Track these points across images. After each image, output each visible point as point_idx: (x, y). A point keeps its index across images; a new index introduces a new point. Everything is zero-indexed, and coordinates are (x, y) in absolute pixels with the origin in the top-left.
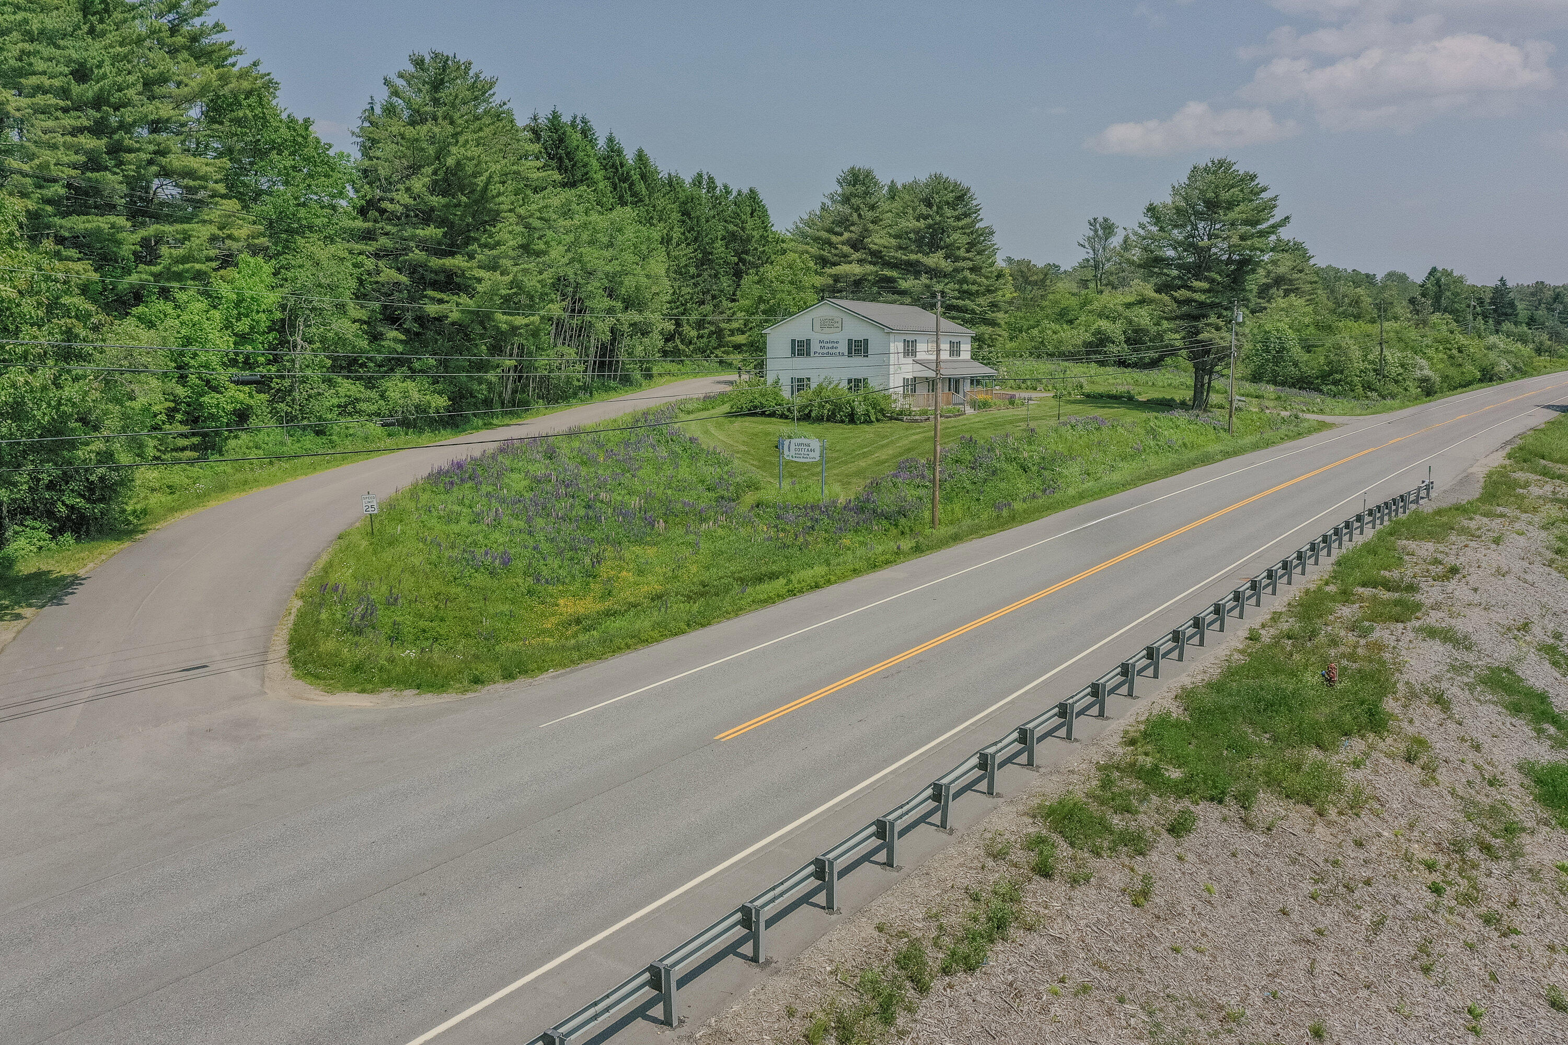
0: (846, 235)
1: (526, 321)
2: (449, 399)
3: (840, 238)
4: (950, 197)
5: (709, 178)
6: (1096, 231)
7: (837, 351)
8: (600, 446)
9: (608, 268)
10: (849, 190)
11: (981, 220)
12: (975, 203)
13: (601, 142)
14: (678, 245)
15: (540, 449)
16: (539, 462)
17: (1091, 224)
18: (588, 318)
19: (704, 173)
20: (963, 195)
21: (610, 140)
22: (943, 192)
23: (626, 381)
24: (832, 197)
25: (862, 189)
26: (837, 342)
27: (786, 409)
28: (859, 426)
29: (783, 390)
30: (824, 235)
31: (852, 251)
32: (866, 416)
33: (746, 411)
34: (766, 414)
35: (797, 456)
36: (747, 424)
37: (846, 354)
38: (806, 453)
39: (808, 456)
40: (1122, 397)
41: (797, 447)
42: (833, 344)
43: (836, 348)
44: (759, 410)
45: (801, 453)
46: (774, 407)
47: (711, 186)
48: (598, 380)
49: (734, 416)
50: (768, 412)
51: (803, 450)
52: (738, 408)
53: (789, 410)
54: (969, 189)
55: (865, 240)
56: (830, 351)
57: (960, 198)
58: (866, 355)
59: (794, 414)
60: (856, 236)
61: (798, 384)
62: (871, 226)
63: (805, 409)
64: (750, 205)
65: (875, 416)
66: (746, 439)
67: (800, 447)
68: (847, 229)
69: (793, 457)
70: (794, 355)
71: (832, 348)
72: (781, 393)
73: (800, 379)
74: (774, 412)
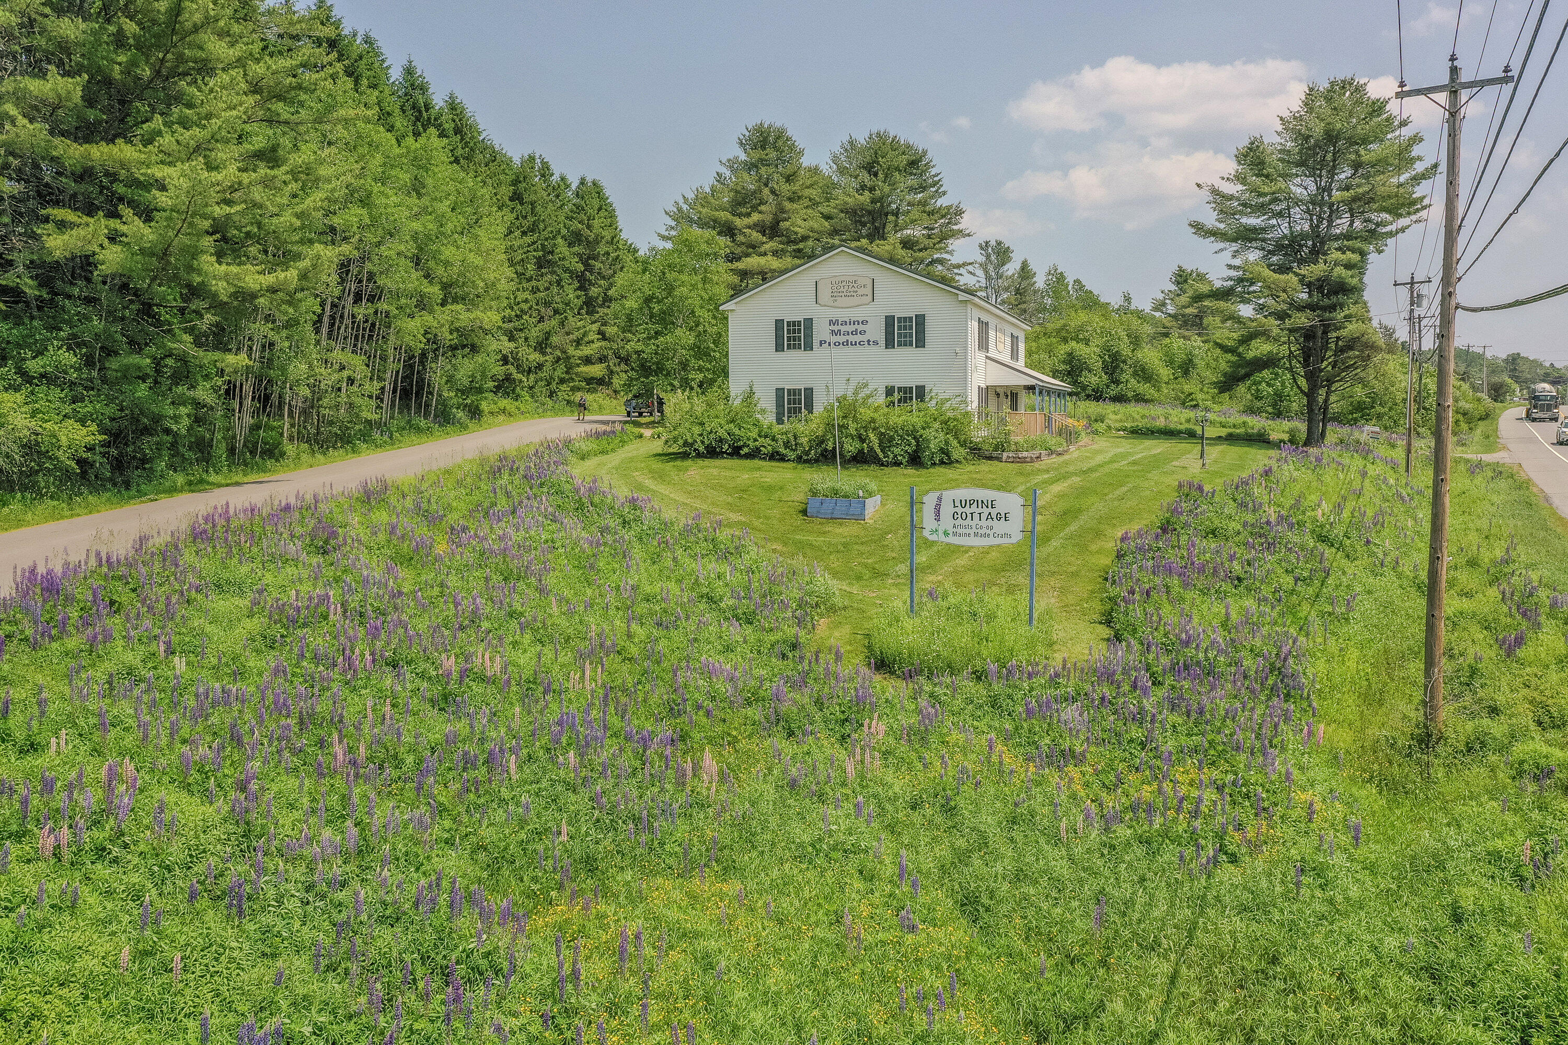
0: (755, 217)
1: (269, 279)
2: (103, 430)
3: (747, 221)
4: (903, 160)
5: (543, 162)
6: (988, 256)
7: (865, 338)
8: (432, 519)
9: (416, 225)
10: (757, 155)
11: (944, 193)
12: (933, 171)
13: (396, 74)
15: (299, 530)
16: (296, 560)
17: (982, 248)
18: (383, 306)
19: (537, 155)
20: (920, 160)
21: (409, 71)
22: (891, 154)
23: (444, 418)
24: (732, 164)
25: (773, 155)
26: (864, 322)
27: (780, 442)
28: (932, 470)
29: (763, 411)
30: (724, 216)
31: (764, 239)
32: (944, 451)
33: (702, 449)
34: (742, 452)
35: (959, 531)
36: (715, 472)
37: (882, 342)
38: (984, 523)
39: (988, 532)
40: (1180, 432)
41: (959, 510)
42: (856, 326)
43: (863, 333)
44: (726, 446)
45: (971, 523)
46: (755, 440)
47: (545, 172)
48: (400, 413)
49: (676, 459)
50: (746, 450)
51: (976, 516)
52: (686, 443)
53: (787, 445)
54: (925, 153)
55: (781, 224)
56: (851, 338)
57: (913, 163)
58: (921, 343)
59: (799, 452)
60: (768, 218)
61: (789, 400)
62: (788, 205)
63: (822, 442)
64: (596, 203)
65: (958, 452)
66: (730, 499)
67: (968, 510)
68: (755, 208)
69: (946, 534)
70: (779, 348)
71: (855, 333)
72: (759, 416)
73: (793, 392)
74: (758, 450)
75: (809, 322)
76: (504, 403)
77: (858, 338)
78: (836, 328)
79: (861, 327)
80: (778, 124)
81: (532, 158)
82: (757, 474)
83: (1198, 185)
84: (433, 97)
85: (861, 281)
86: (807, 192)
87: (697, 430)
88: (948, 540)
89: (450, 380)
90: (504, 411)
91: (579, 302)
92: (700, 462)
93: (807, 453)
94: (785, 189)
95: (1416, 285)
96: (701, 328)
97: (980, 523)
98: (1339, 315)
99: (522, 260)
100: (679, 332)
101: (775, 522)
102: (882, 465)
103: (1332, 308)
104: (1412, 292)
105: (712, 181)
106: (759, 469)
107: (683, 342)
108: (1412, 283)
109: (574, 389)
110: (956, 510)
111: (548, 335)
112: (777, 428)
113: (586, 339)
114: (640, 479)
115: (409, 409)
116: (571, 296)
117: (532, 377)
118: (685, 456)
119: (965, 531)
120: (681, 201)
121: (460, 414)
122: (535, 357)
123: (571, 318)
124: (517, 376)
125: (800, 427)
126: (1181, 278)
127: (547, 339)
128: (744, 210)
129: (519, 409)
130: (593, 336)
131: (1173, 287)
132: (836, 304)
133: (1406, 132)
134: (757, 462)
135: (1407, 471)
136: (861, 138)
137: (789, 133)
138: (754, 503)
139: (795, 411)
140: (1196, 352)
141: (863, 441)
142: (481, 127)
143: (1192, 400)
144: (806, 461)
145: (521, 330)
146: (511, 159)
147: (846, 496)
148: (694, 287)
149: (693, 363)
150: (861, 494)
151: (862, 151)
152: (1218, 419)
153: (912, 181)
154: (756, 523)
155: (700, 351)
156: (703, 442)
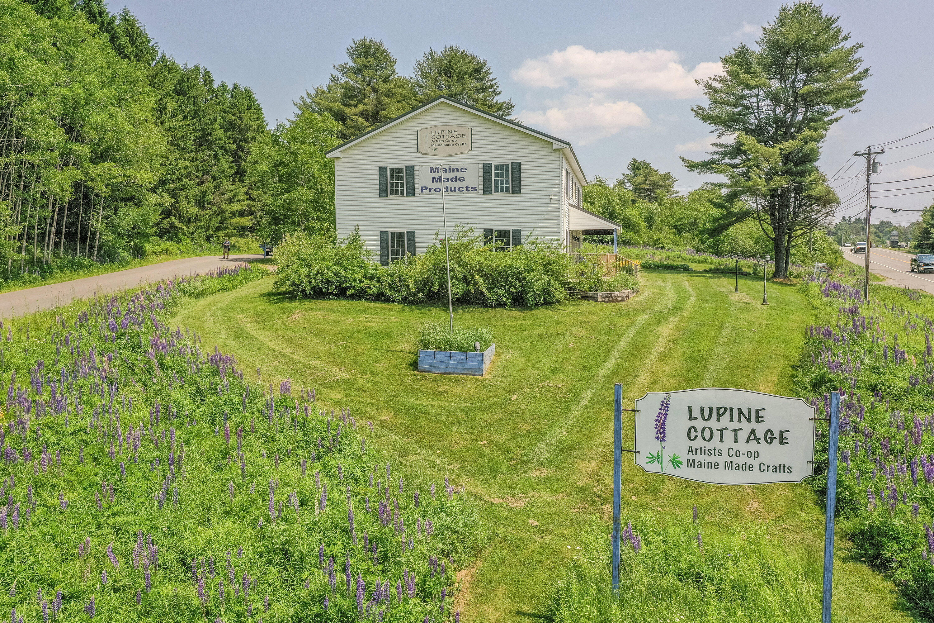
0: (361, 107)
3: (354, 110)
4: (469, 68)
5: (206, 72)
7: (463, 184)
10: (362, 61)
11: (499, 93)
12: (491, 77)
14: (173, 116)
19: (201, 67)
20: (481, 68)
22: (461, 62)
23: (107, 257)
24: (344, 69)
25: (373, 62)
26: (463, 170)
27: (386, 284)
28: (536, 312)
29: (368, 253)
30: (337, 106)
31: (368, 124)
32: (546, 292)
33: (308, 289)
34: (348, 293)
35: (699, 458)
36: (319, 314)
37: (480, 189)
38: (743, 447)
39: (750, 461)
40: (677, 267)
41: (699, 424)
42: (456, 173)
43: (462, 179)
44: (333, 287)
45: (719, 446)
46: (361, 281)
47: (208, 79)
48: (66, 252)
49: (283, 300)
50: (351, 292)
51: (729, 436)
52: (293, 284)
53: (391, 286)
54: (485, 63)
55: (380, 113)
56: (451, 185)
57: (477, 70)
58: (517, 189)
59: (404, 294)
60: (370, 108)
61: (393, 243)
62: (385, 100)
63: (426, 283)
64: (246, 102)
65: (560, 294)
66: (333, 349)
67: (713, 424)
68: (360, 101)
69: (676, 463)
70: (383, 193)
71: (454, 179)
72: (364, 258)
73: (397, 236)
74: (363, 291)
75: (411, 169)
76: (166, 245)
77: (457, 184)
78: (436, 175)
79: (459, 175)
80: (377, 40)
81: (197, 69)
82: (362, 318)
83: (697, 81)
84: (107, 7)
85: (460, 131)
86: (398, 91)
87: (304, 272)
88: (677, 472)
89: (113, 227)
90: (166, 251)
91: (231, 171)
92: (308, 304)
93: (413, 295)
94: (383, 88)
95: (872, 156)
96: (318, 187)
97: (736, 447)
98: (808, 179)
99: (183, 136)
100: (301, 189)
101: (383, 379)
102: (486, 306)
103: (802, 174)
104: (869, 161)
105: (328, 82)
106: (365, 311)
107: (304, 198)
108: (869, 154)
109: (229, 236)
110: (693, 423)
111: (204, 193)
112: (382, 270)
113: (237, 198)
114: (242, 323)
115: (75, 250)
116: (225, 166)
117: (192, 225)
118: (290, 296)
119: (708, 459)
120: (305, 96)
121: (125, 254)
122: (193, 210)
123: (225, 183)
124: (179, 224)
125: (405, 269)
126: (635, 167)
127: (204, 197)
128: (352, 102)
129: (180, 250)
130: (241, 196)
131: (629, 172)
132: (436, 153)
133: (848, 45)
134: (363, 304)
135: (866, 297)
136: (439, 52)
137: (385, 47)
138: (358, 354)
139: (398, 254)
140: (655, 212)
141: (467, 283)
142: (150, 36)
143: (660, 243)
144: (412, 303)
145: (182, 190)
146: (178, 65)
147: (460, 349)
148: (313, 155)
149: (312, 214)
150: (478, 345)
151: (440, 60)
152: (688, 257)
153: (476, 84)
154: (362, 381)
155: (317, 205)
156: (310, 283)
